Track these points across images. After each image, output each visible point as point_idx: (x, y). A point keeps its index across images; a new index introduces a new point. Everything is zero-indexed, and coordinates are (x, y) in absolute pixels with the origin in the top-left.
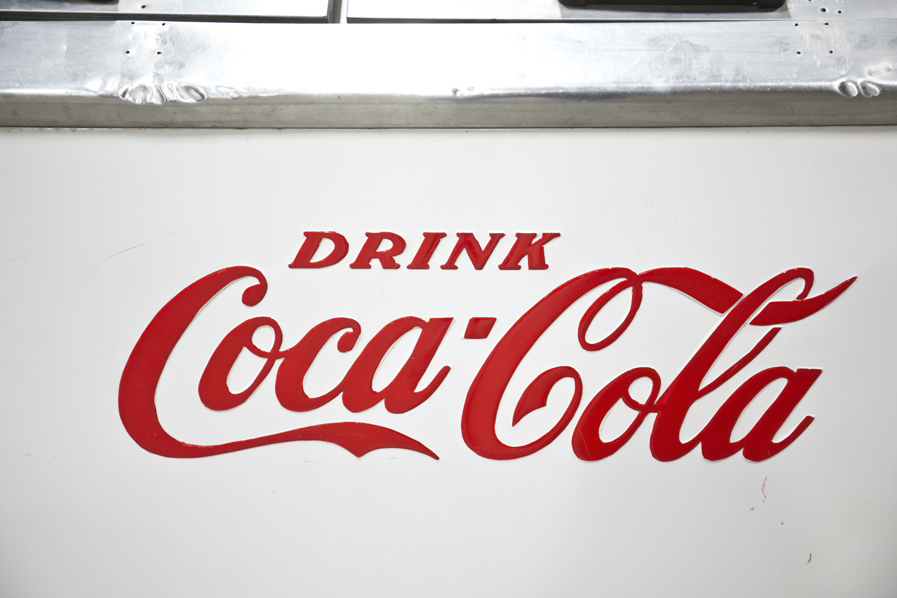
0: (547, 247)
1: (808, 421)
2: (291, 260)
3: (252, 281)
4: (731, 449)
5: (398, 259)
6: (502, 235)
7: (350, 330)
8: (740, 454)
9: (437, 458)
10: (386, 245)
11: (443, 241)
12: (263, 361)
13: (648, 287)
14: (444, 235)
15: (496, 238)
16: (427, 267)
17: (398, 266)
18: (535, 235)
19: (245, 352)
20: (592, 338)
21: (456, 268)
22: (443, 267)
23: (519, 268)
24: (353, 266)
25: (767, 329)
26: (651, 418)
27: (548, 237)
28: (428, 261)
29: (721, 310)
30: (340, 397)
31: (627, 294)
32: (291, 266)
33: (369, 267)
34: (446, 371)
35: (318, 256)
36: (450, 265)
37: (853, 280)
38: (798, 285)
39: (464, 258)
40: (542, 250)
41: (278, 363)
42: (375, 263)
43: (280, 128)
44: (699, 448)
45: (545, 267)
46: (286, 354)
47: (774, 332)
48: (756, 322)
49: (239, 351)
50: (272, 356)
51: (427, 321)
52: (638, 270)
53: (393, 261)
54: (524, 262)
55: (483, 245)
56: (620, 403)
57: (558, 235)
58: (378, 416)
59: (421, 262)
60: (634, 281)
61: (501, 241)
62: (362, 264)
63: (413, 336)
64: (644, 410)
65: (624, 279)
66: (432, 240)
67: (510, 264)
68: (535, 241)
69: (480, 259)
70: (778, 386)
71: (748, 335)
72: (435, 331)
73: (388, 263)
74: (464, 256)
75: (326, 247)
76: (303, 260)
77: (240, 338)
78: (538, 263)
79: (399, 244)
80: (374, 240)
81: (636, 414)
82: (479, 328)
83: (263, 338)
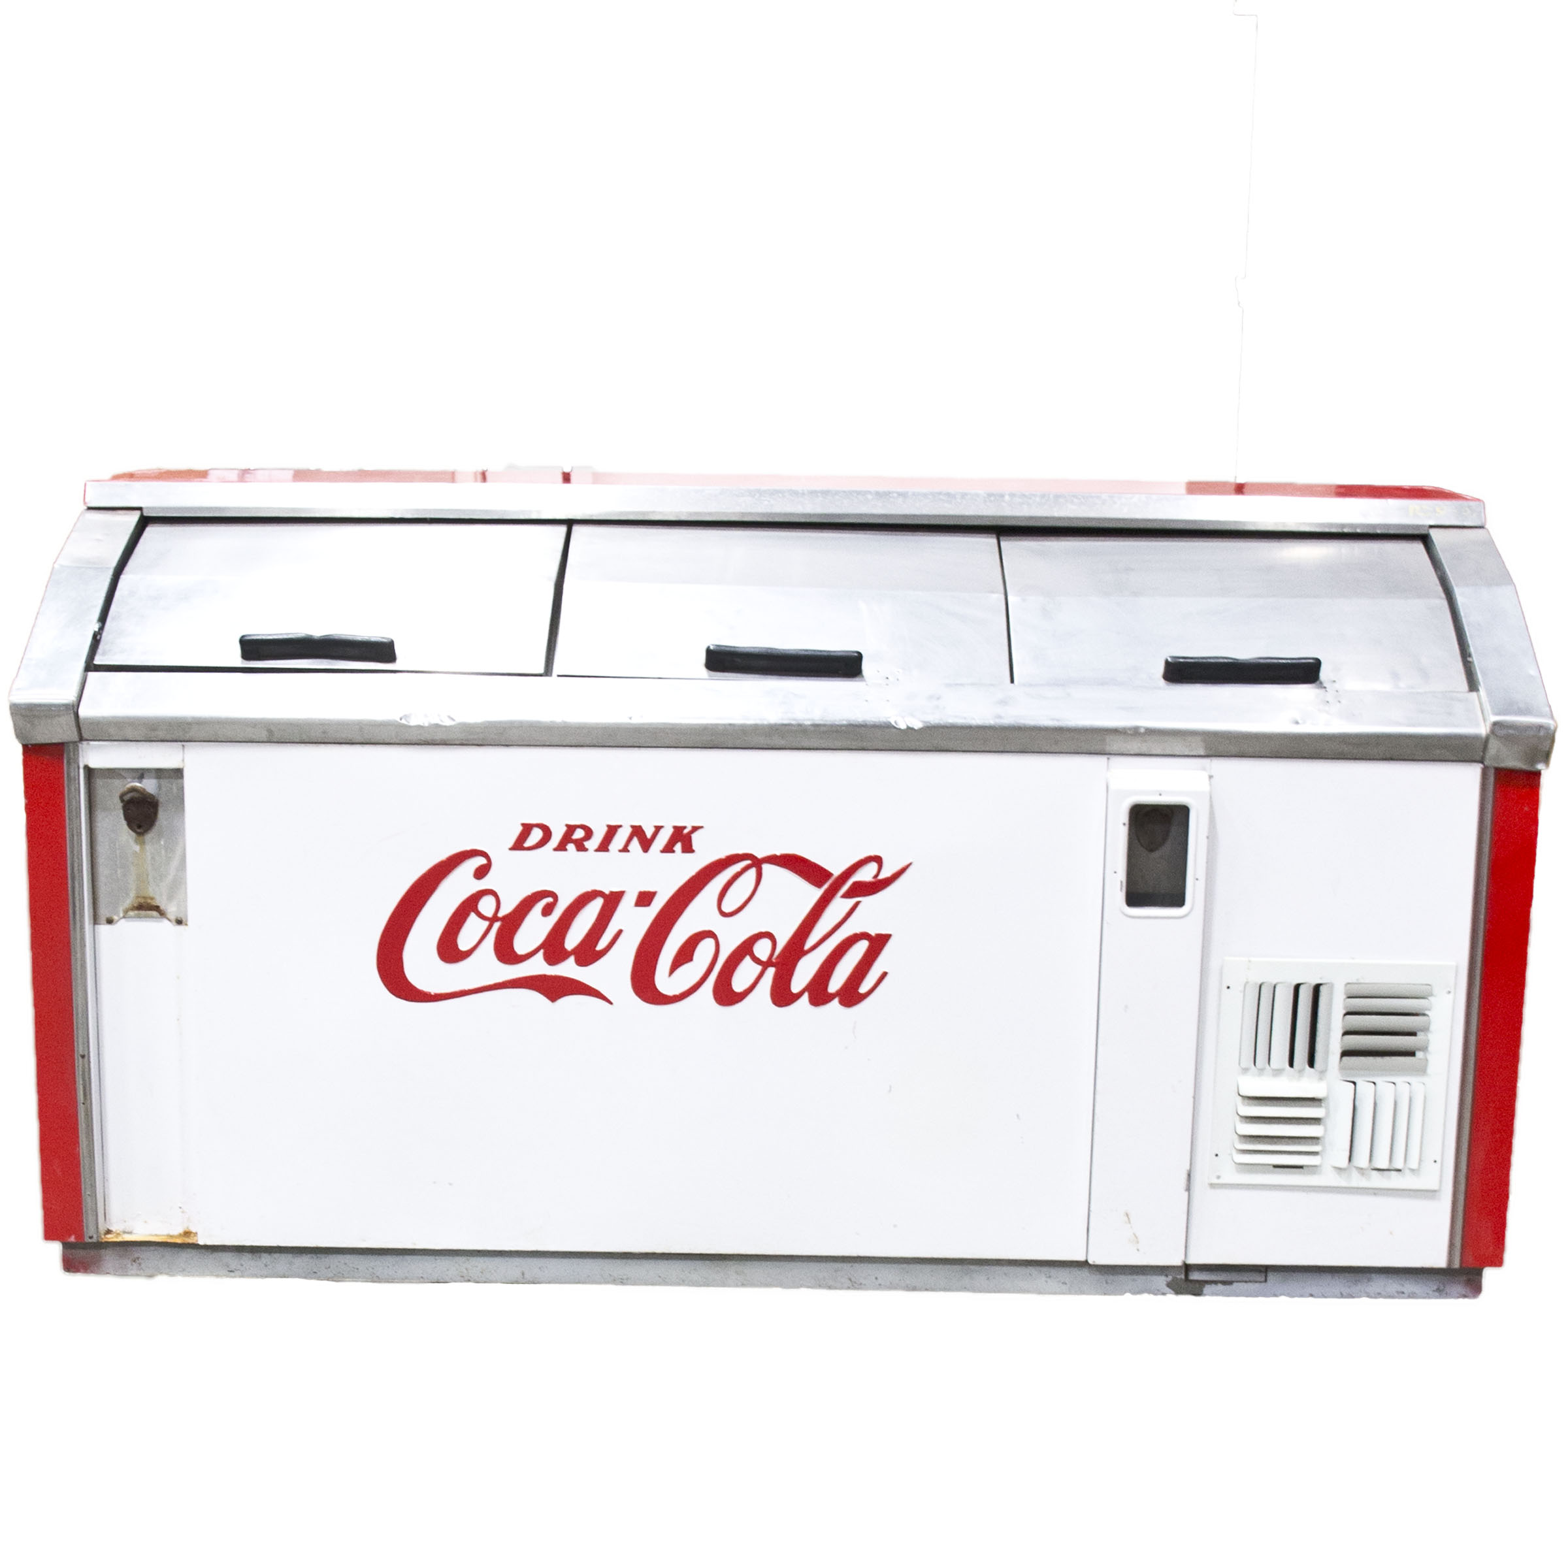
0: (694, 836)
1: (884, 975)
2: (511, 843)
3: (480, 861)
4: (829, 998)
5: (587, 844)
6: (662, 827)
7: (550, 900)
8: (836, 1001)
9: (611, 1003)
10: (579, 834)
11: (620, 830)
12: (486, 924)
13: (767, 868)
14: (621, 826)
15: (658, 829)
16: (607, 850)
17: (586, 850)
18: (685, 828)
19: (473, 916)
20: (727, 908)
21: (628, 851)
22: (620, 851)
23: (673, 852)
24: (555, 850)
25: (851, 902)
26: (771, 971)
27: (695, 829)
28: (608, 845)
29: (820, 887)
30: (541, 954)
31: (753, 872)
32: (511, 849)
33: (565, 850)
34: (619, 933)
35: (529, 843)
36: (625, 849)
37: (910, 864)
38: (873, 867)
39: (635, 844)
40: (690, 838)
41: (497, 925)
42: (571, 847)
43: (507, 746)
44: (806, 996)
45: (692, 851)
46: (504, 919)
47: (857, 904)
48: (847, 895)
49: (468, 915)
50: (492, 920)
51: (607, 892)
53: (584, 846)
54: (678, 847)
55: (649, 835)
56: (748, 959)
57: (702, 827)
58: (568, 969)
59: (604, 847)
60: (757, 863)
61: (662, 831)
62: (561, 847)
63: (597, 905)
64: (765, 965)
65: (748, 862)
66: (612, 831)
67: (668, 849)
68: (686, 831)
69: (646, 844)
70: (862, 947)
71: (839, 906)
72: (612, 900)
73: (580, 847)
74: (635, 841)
75: (536, 835)
76: (519, 845)
77: (470, 905)
78: (688, 848)
79: (589, 833)
80: (571, 829)
81: (759, 968)
82: (645, 899)
83: (487, 906)
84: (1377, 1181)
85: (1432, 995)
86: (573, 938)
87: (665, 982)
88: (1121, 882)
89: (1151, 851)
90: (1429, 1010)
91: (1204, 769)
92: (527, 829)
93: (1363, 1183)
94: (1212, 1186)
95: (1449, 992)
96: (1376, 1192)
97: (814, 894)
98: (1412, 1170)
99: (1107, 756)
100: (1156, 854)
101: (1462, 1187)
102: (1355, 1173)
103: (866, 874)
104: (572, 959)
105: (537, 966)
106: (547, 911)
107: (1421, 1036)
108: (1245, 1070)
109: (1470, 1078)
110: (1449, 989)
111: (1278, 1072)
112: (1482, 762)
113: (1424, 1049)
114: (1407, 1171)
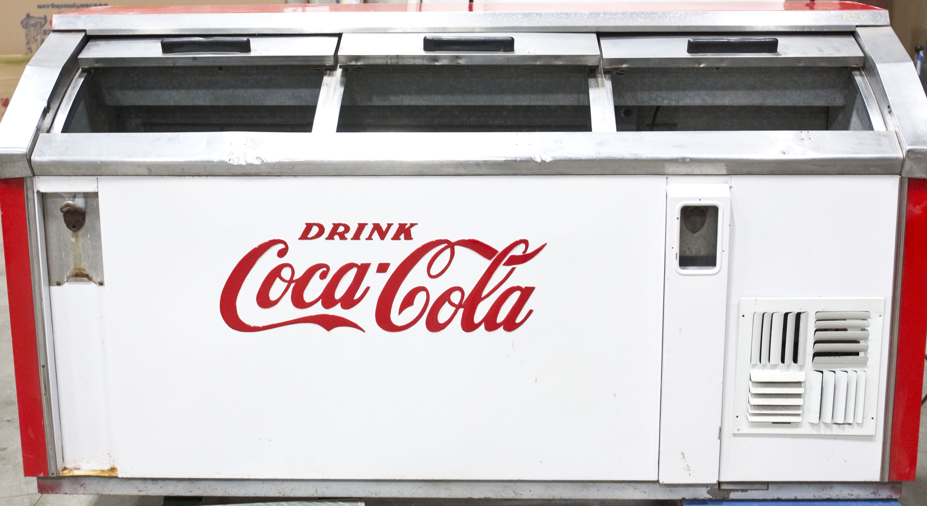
0: (412, 230)
1: (531, 312)
2: (299, 236)
3: (281, 246)
4: (497, 326)
5: (346, 235)
6: (392, 224)
7: (325, 269)
8: (502, 328)
9: (364, 331)
10: (341, 229)
11: (366, 227)
12: (286, 284)
13: (457, 248)
14: (367, 224)
15: (389, 226)
16: (359, 239)
17: (346, 239)
18: (406, 224)
19: (278, 279)
20: (433, 272)
21: (372, 239)
22: (367, 239)
23: (400, 239)
24: (327, 239)
25: (510, 268)
26: (461, 311)
27: (412, 225)
28: (360, 236)
29: (490, 259)
30: (320, 302)
31: (448, 251)
32: (299, 239)
33: (334, 239)
34: (368, 289)
35: (311, 235)
36: (370, 238)
37: (546, 244)
38: (522, 247)
39: (376, 235)
40: (410, 230)
41: (293, 285)
42: (336, 237)
43: (295, 176)
44: (483, 325)
45: (411, 239)
46: (296, 281)
47: (513, 270)
48: (506, 264)
49: (275, 279)
50: (290, 282)
51: (360, 264)
52: (453, 240)
53: (345, 236)
54: (402, 236)
55: (384, 228)
56: (447, 303)
57: (417, 224)
58: (337, 311)
59: (357, 236)
60: (451, 245)
61: (392, 227)
62: (331, 237)
63: (353, 272)
64: (458, 307)
65: (446, 245)
66: (361, 227)
67: (396, 237)
68: (407, 227)
69: (383, 235)
70: (517, 295)
71: (502, 270)
72: (363, 269)
73: (342, 237)
74: (376, 233)
75: (315, 230)
76: (304, 236)
77: (275, 273)
78: (408, 237)
79: (347, 228)
80: (336, 226)
81: (454, 309)
82: (383, 268)
83: (286, 273)
84: (836, 431)
85: (869, 318)
86: (340, 292)
87: (396, 319)
88: (676, 254)
89: (694, 232)
90: (868, 327)
91: (727, 183)
92: (309, 227)
93: (828, 432)
94: (735, 435)
95: (880, 316)
96: (836, 437)
97: (487, 263)
98: (858, 424)
99: (666, 176)
100: (697, 235)
101: (889, 433)
102: (822, 426)
103: (518, 251)
104: (339, 305)
105: (318, 309)
106: (323, 276)
107: (862, 343)
108: (754, 366)
109: (894, 367)
110: (881, 314)
111: (774, 367)
112: (901, 175)
113: (865, 350)
114: (855, 425)
